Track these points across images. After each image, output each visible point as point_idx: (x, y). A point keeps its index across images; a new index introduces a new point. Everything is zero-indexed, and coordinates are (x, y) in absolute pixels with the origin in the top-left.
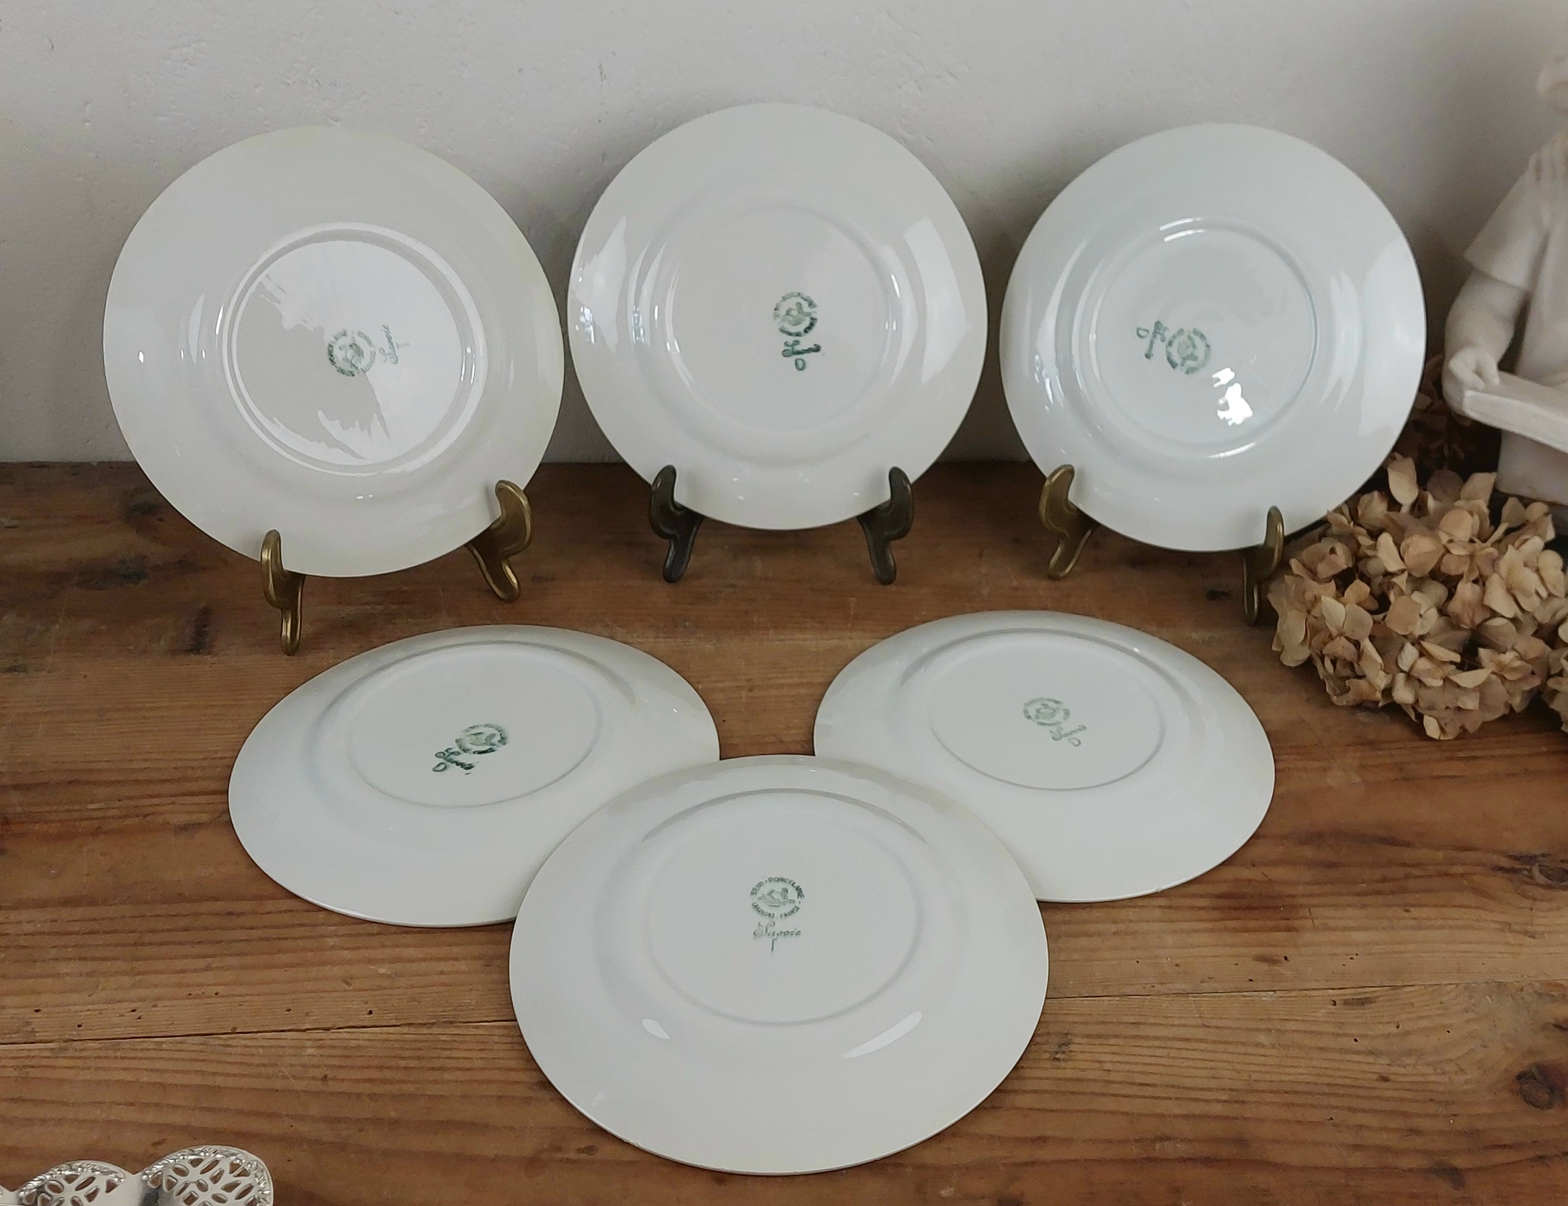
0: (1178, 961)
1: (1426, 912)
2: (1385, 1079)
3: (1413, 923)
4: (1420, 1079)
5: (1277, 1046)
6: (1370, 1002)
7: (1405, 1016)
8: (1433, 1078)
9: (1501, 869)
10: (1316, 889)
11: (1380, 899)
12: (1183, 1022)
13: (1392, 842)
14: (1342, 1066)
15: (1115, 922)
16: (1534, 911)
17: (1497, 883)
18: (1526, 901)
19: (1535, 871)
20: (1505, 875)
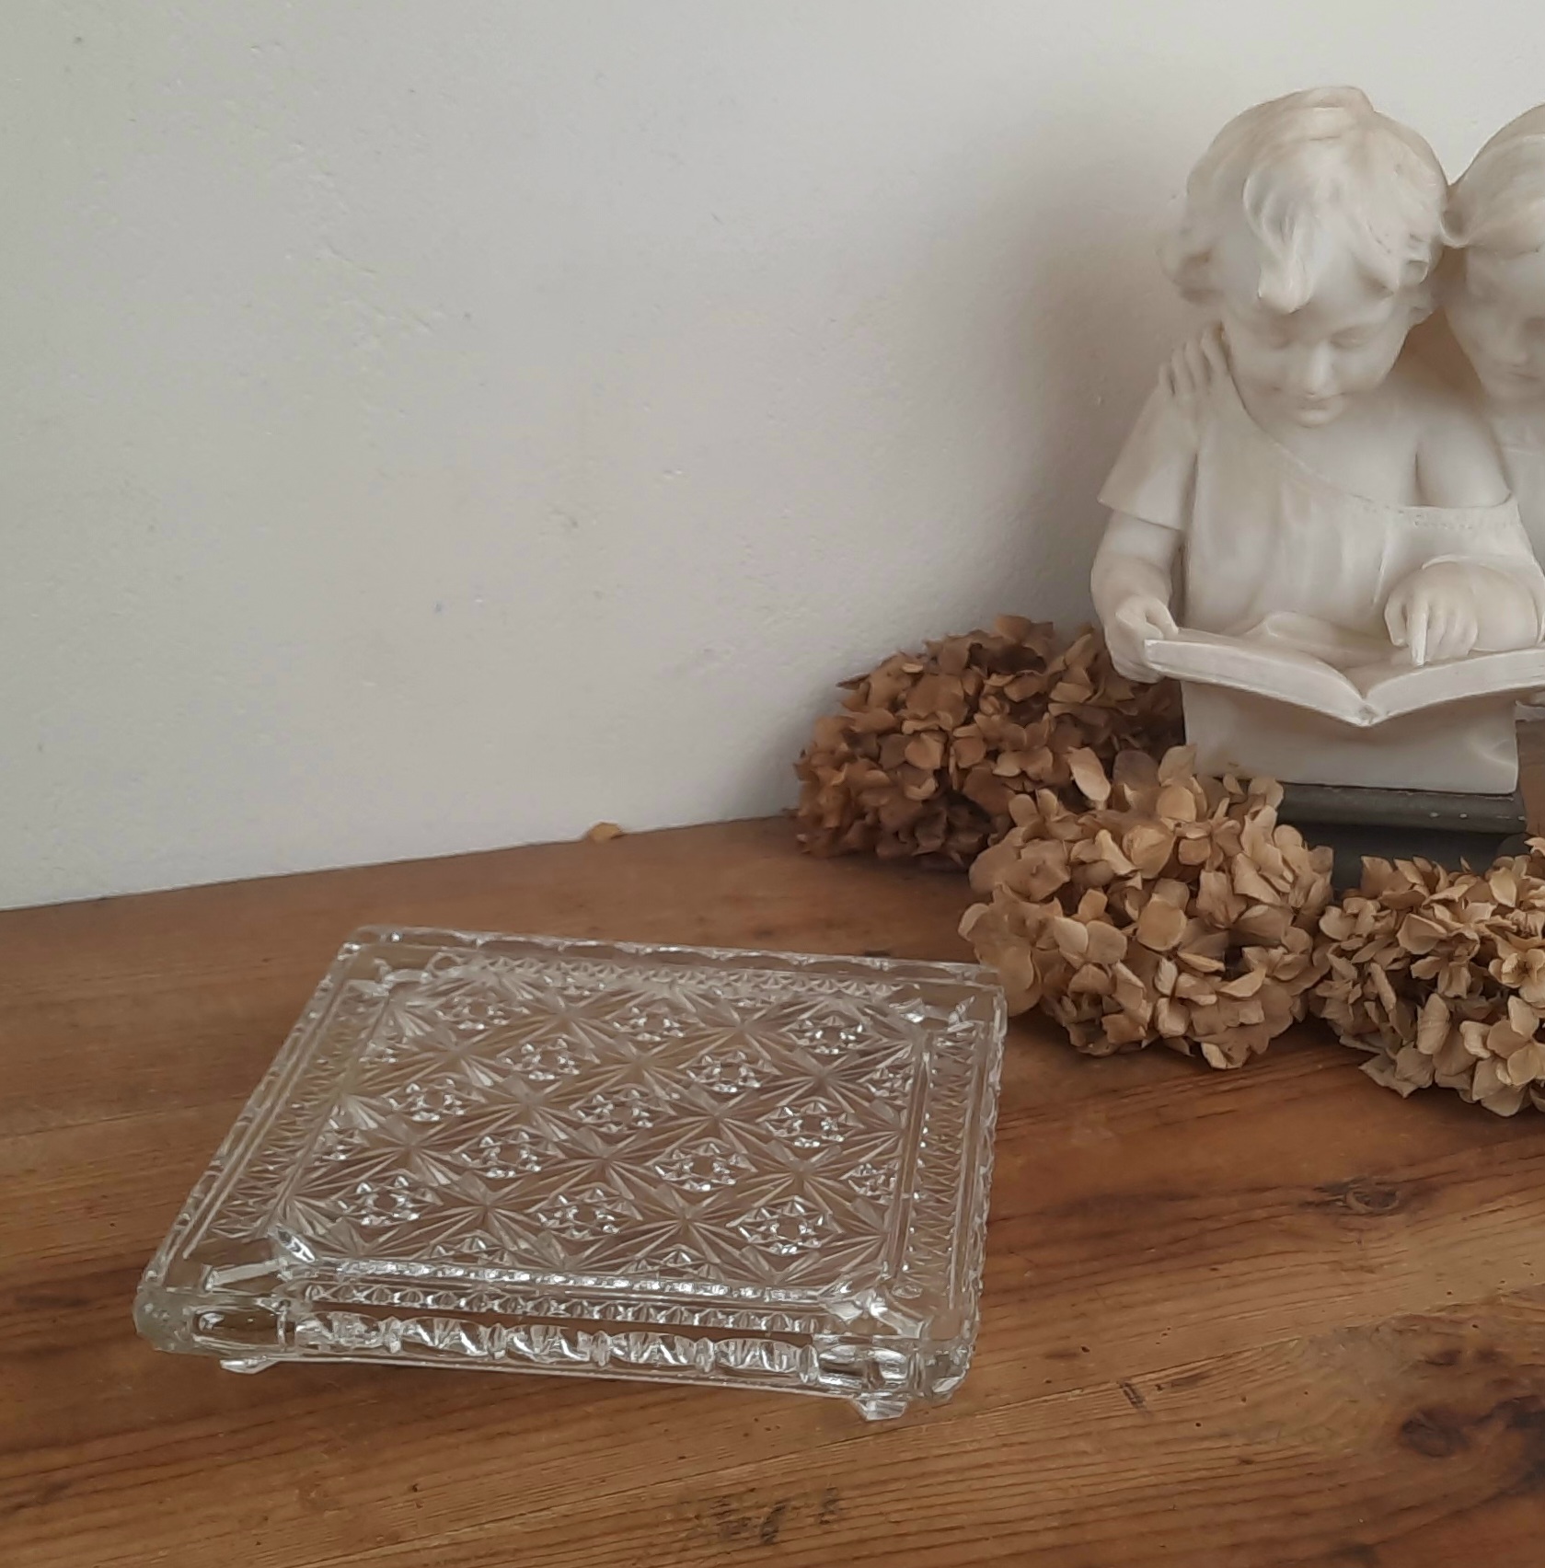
1: (1239, 1267)
2: (1248, 1462)
3: (1225, 1281)
4: (1291, 1453)
5: (1104, 1449)
6: (1203, 1378)
7: (1249, 1387)
8: (1306, 1450)
9: (1309, 1204)
10: (1096, 1266)
11: (1177, 1262)
12: (976, 1446)
13: (1173, 1197)
16: (1364, 1244)
18: (1352, 1234)
19: (1352, 1200)
20: (1318, 1210)
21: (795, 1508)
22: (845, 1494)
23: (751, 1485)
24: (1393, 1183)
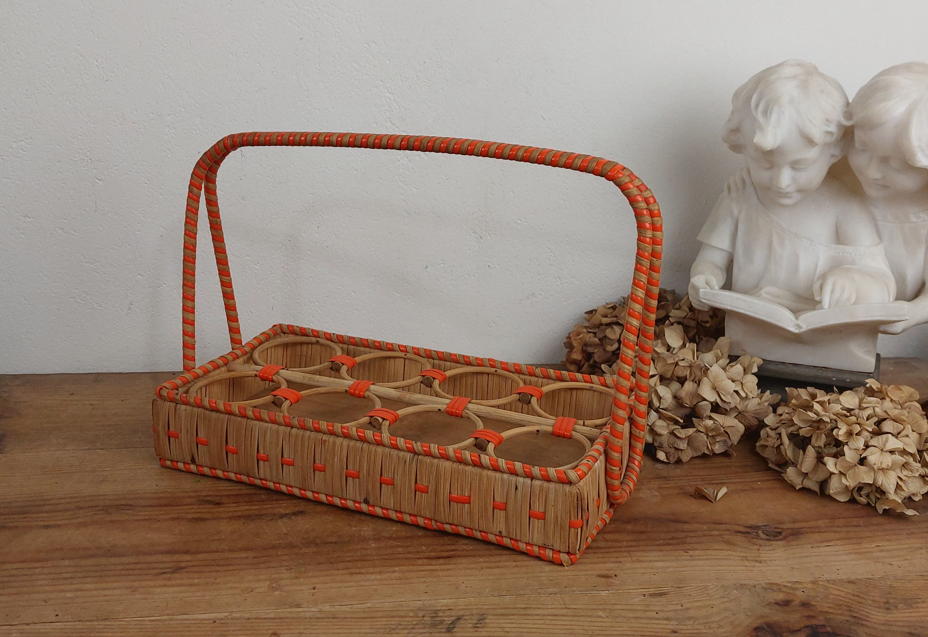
0: (552, 578)
1: (698, 552)
2: (675, 632)
3: (690, 557)
4: (696, 631)
5: (610, 616)
6: (666, 595)
7: (686, 601)
8: (704, 630)
9: (740, 532)
10: (634, 543)
11: (671, 547)
12: (554, 606)
13: (677, 521)
14: (649, 626)
15: (516, 560)
16: (760, 551)
17: (738, 539)
18: (756, 546)
19: (760, 532)
20: (743, 535)
21: (465, 619)
22: (489, 617)
23: (450, 608)
24: (782, 529)
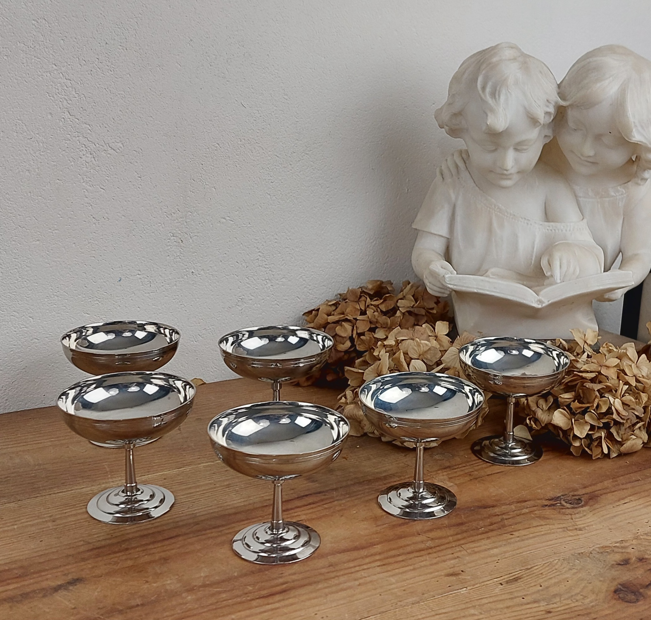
0: (403, 588)
1: (523, 532)
2: (550, 612)
3: (518, 539)
4: (568, 606)
5: (483, 613)
6: (520, 579)
7: (541, 580)
8: (573, 605)
9: (546, 506)
10: (459, 536)
11: (494, 533)
12: (423, 616)
13: (485, 507)
14: (523, 612)
15: (355, 580)
16: (574, 520)
17: (548, 512)
18: (568, 516)
19: (563, 503)
20: (550, 508)
24: (579, 495)
